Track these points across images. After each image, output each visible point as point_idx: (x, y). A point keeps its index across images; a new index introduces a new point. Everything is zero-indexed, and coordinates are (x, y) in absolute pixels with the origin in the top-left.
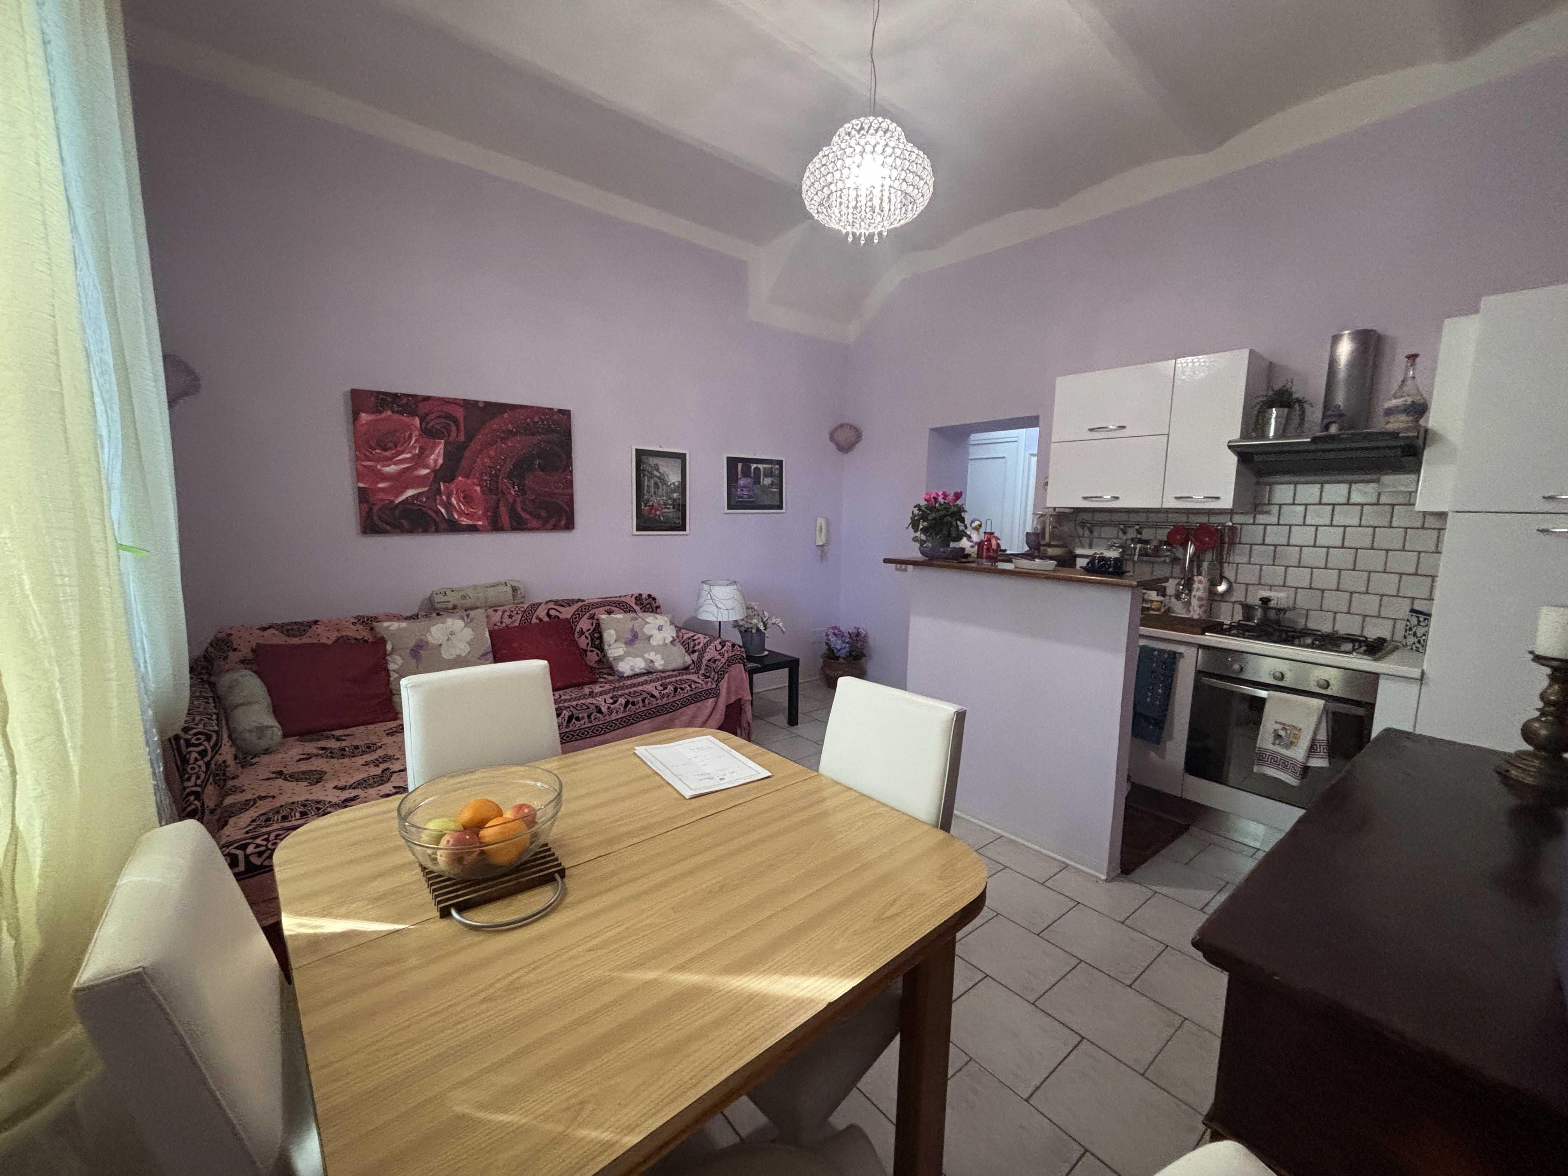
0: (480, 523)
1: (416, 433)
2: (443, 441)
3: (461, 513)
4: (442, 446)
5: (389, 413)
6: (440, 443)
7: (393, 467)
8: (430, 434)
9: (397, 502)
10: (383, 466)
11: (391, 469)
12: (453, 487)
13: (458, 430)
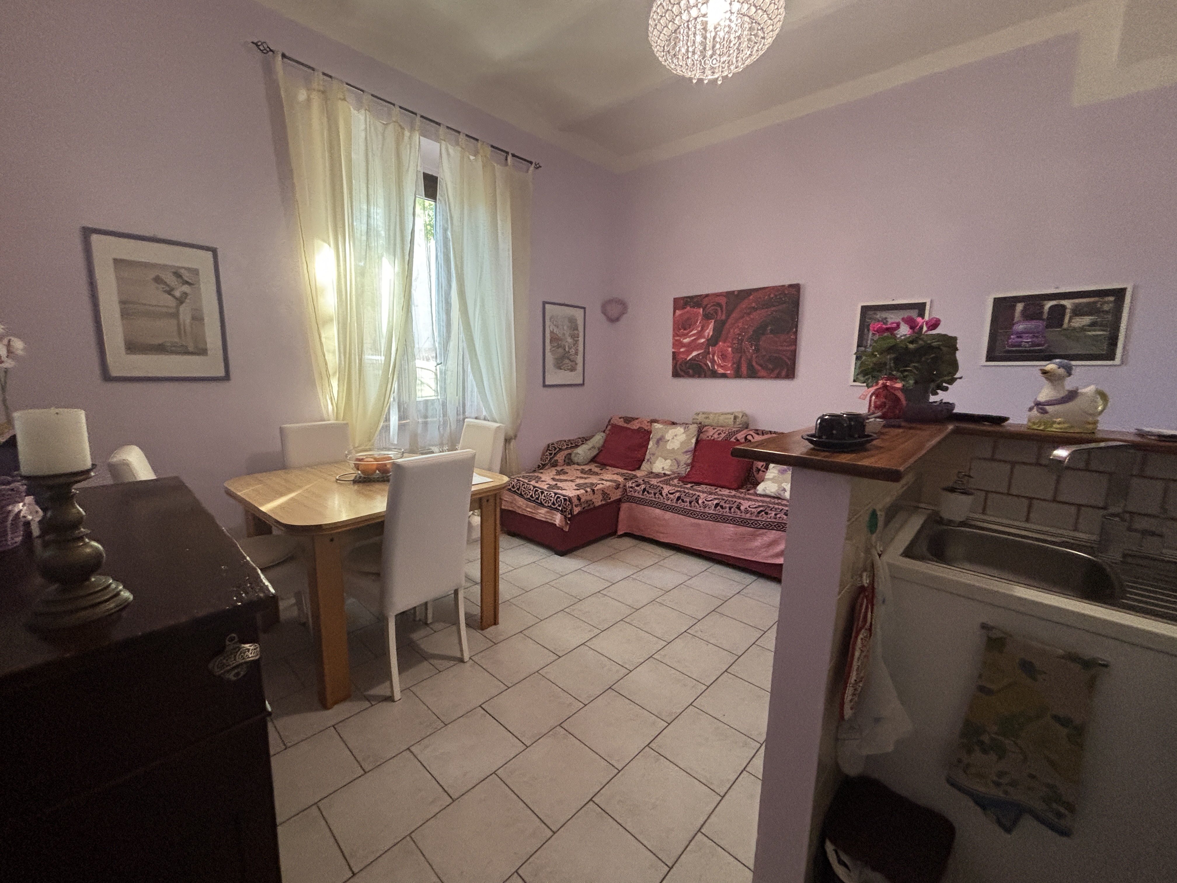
0: (729, 372)
1: (700, 318)
2: (713, 321)
3: (719, 366)
4: (712, 323)
5: (688, 308)
6: (712, 322)
7: (688, 339)
8: (707, 317)
9: (688, 359)
10: (684, 339)
11: (687, 340)
12: (716, 348)
13: (722, 312)
